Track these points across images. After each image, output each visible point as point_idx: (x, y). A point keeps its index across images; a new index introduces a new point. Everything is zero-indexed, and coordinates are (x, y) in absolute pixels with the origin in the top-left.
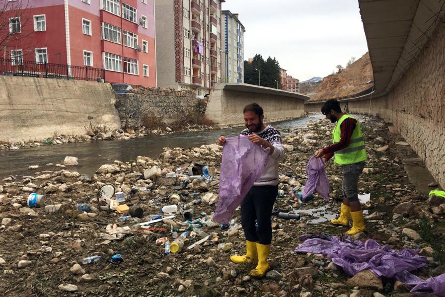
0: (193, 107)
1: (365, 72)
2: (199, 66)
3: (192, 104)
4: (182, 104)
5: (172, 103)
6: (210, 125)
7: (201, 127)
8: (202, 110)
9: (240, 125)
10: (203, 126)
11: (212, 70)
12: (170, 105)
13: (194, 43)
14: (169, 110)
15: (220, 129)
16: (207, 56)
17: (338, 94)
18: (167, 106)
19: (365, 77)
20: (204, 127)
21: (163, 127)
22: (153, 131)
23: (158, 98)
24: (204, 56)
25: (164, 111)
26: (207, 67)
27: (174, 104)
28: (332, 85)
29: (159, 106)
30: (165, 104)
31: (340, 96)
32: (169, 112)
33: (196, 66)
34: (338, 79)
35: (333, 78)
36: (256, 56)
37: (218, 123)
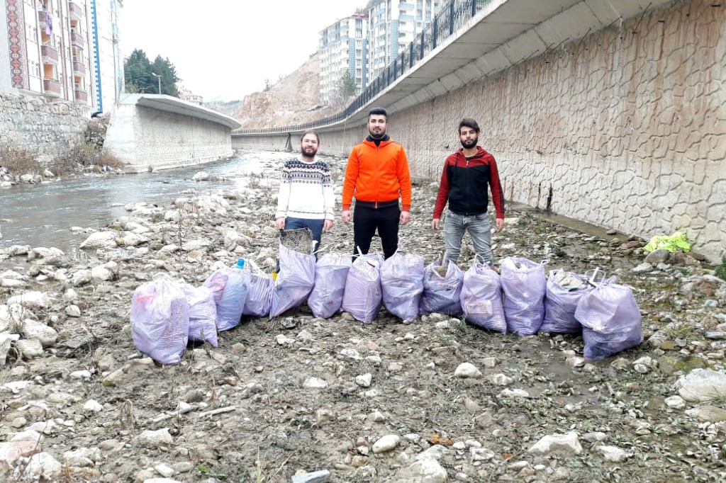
0: (80, 133)
1: (304, 92)
2: (55, 61)
3: (78, 129)
4: (62, 127)
5: (46, 125)
6: (116, 167)
7: (103, 170)
8: (96, 139)
9: (163, 167)
10: (105, 168)
11: (76, 69)
12: (43, 129)
13: (42, 16)
14: (43, 138)
15: (136, 173)
16: (67, 44)
17: (273, 123)
18: (38, 130)
19: (304, 99)
20: (108, 170)
21: (38, 168)
22: (23, 177)
23: (21, 114)
24: (62, 44)
25: (34, 139)
26: (68, 62)
27: (50, 127)
28: (258, 108)
29: (25, 130)
30: (35, 127)
31: (275, 126)
32: (42, 141)
33: (49, 60)
34: (267, 99)
35: (259, 97)
36: (135, 52)
37: (129, 164)
